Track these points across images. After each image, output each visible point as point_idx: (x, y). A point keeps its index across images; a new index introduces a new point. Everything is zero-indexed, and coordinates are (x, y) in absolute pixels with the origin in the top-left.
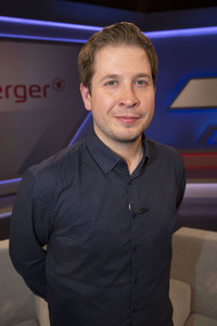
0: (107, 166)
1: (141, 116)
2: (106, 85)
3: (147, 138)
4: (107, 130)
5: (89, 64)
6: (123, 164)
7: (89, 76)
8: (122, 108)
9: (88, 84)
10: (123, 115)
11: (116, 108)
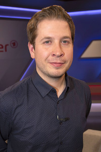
0: (44, 92)
1: (65, 62)
2: (44, 43)
3: (68, 75)
4: (44, 70)
5: (34, 30)
6: (54, 91)
7: (34, 37)
8: (54, 58)
9: (33, 42)
10: (54, 61)
11: (51, 57)
